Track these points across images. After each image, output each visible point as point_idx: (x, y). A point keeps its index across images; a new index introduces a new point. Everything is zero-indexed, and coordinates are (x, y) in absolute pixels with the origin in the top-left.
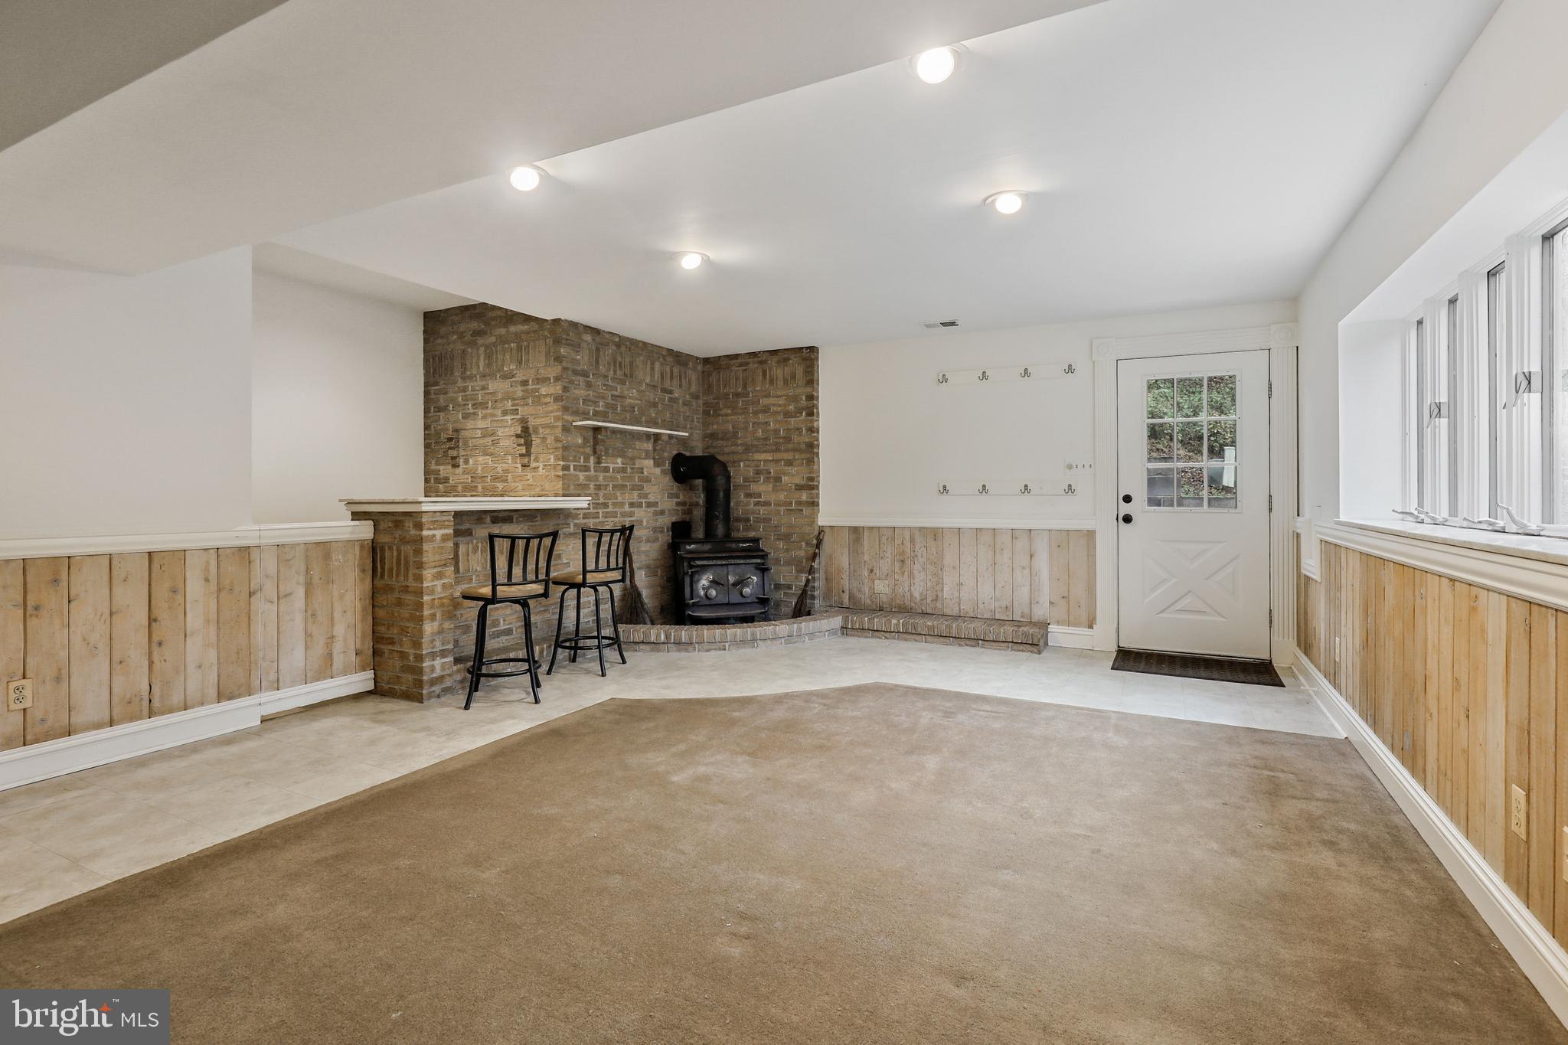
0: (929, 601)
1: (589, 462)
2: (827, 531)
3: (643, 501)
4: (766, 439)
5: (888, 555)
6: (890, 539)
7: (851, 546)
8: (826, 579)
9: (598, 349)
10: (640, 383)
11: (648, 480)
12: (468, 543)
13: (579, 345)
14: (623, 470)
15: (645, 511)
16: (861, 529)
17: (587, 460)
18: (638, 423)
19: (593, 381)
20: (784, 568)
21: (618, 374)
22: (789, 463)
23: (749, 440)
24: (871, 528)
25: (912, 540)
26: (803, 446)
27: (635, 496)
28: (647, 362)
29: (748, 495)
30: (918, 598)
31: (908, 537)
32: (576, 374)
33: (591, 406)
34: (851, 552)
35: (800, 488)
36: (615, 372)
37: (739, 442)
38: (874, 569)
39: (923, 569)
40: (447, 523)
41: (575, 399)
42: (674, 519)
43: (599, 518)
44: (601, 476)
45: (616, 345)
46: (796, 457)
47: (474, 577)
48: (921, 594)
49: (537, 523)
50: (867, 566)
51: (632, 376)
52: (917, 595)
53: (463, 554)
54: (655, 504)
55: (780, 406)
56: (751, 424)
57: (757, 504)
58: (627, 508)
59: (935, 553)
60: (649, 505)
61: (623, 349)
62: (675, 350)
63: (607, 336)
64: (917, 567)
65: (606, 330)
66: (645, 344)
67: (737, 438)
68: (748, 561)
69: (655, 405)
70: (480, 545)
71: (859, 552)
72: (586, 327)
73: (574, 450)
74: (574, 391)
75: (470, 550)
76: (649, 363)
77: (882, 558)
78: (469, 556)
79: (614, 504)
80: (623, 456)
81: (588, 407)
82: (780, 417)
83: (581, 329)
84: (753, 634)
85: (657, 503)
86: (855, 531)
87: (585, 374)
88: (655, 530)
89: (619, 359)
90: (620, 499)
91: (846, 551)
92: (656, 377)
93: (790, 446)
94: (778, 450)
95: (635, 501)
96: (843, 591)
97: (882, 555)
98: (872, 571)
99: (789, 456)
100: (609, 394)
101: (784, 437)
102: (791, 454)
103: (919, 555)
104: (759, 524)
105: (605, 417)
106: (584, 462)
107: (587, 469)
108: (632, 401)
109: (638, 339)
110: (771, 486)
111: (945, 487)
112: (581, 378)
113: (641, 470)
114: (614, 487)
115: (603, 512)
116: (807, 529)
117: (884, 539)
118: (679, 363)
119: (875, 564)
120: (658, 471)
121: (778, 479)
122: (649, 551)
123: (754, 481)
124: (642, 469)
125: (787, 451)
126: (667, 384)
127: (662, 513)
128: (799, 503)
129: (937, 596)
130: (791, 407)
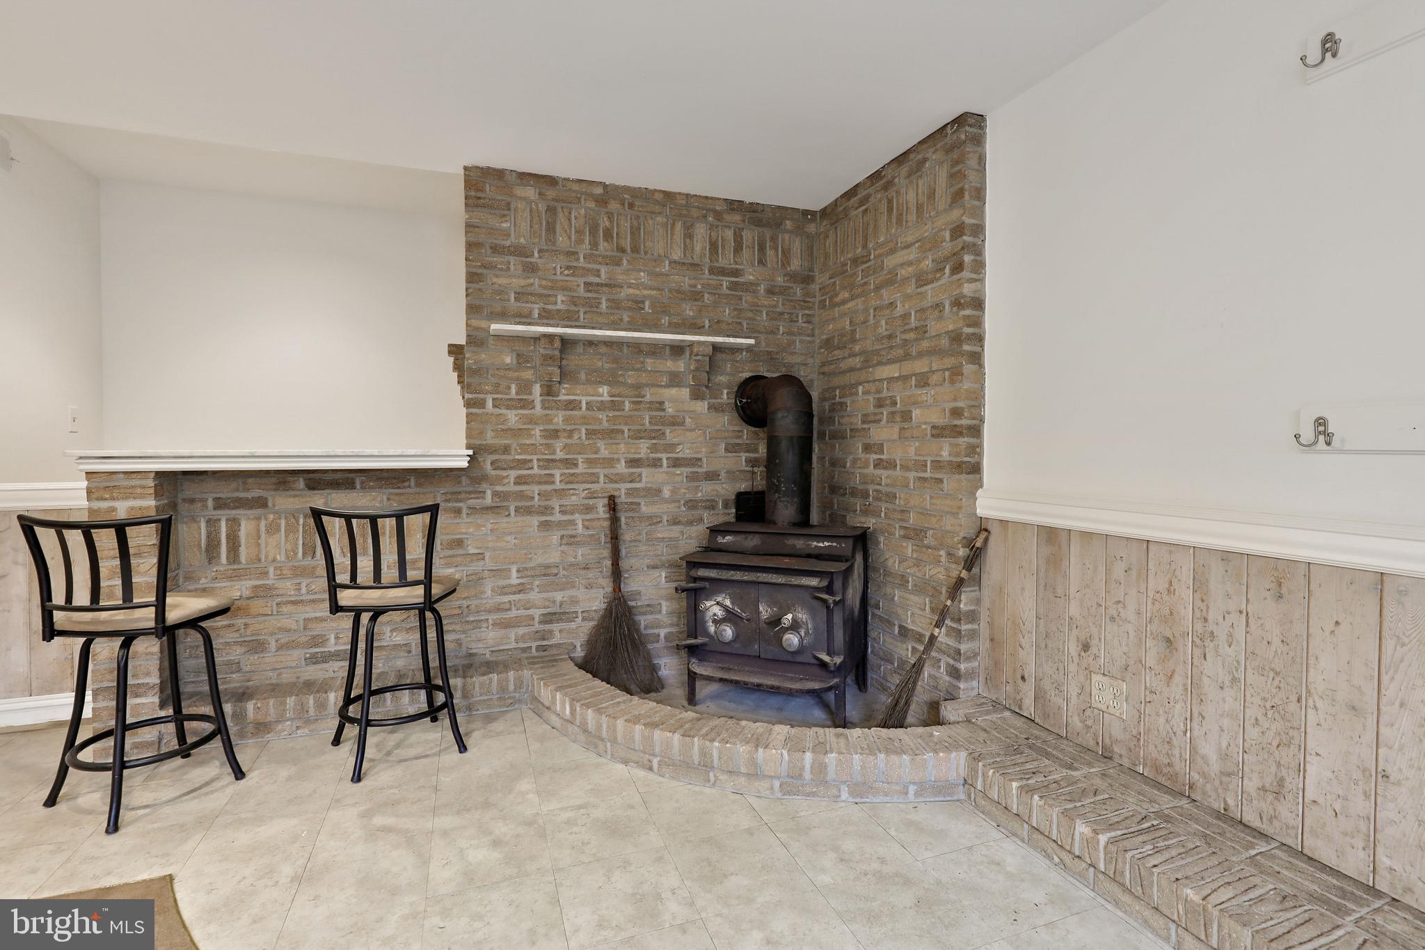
0: (1251, 785)
1: (531, 394)
2: (995, 529)
3: (664, 456)
4: (890, 337)
5: (1130, 613)
6: (1134, 573)
7: (1042, 575)
8: (992, 640)
9: (551, 210)
10: (658, 260)
11: (676, 422)
12: (258, 519)
13: (509, 204)
14: (614, 406)
15: (667, 473)
16: (1064, 536)
17: (525, 387)
18: (655, 327)
19: (539, 261)
20: (912, 597)
21: (601, 247)
22: (923, 381)
23: (869, 345)
24: (1087, 535)
25: (1200, 585)
26: (945, 342)
27: (643, 449)
28: (673, 225)
29: (867, 448)
30: (1215, 767)
31: (1186, 575)
32: (502, 253)
33: (535, 303)
34: (1042, 588)
35: (939, 432)
36: (594, 245)
37: (857, 348)
38: (1094, 642)
39: (1234, 680)
40: (139, 491)
41: (500, 292)
42: (743, 486)
43: (553, 483)
44: (559, 418)
45: (596, 201)
46: (935, 367)
47: (271, 570)
48: (1224, 757)
49: (408, 490)
50: (1075, 632)
51: (635, 250)
52: (1209, 750)
53: (247, 535)
54: (696, 461)
55: (910, 264)
56: (872, 311)
57: (878, 464)
58: (621, 468)
59: (1276, 642)
60: (676, 463)
61: (614, 206)
62: (748, 200)
63: (575, 187)
64: (1213, 668)
65: (572, 176)
66: (668, 195)
67: (854, 341)
68: (795, 580)
69: (696, 296)
70: (283, 523)
71: (1060, 592)
72: (525, 177)
73: (493, 375)
74: (495, 280)
75: (263, 528)
76: (679, 225)
77: (1113, 619)
78: (259, 537)
79: (589, 462)
80: (612, 381)
81: (529, 305)
82: (911, 289)
83: (512, 179)
84: (704, 753)
85: (700, 459)
86: (1050, 535)
87: (519, 251)
88: (691, 504)
89: (604, 222)
90: (604, 452)
91: (1030, 584)
92: (698, 248)
93: (925, 344)
94: (907, 356)
95: (642, 456)
96: (1023, 678)
97: (1112, 611)
98: (1086, 647)
99: (920, 366)
100: (581, 281)
101: (916, 328)
102: (926, 361)
103: (1222, 637)
104: (879, 504)
105: (569, 319)
106: (517, 393)
107: (528, 404)
108: (637, 292)
109: (651, 187)
110: (896, 429)
111: (1321, 422)
112: (512, 259)
113: (660, 406)
114: (589, 433)
115: (561, 475)
116: (948, 523)
117: (1119, 570)
118: (758, 223)
119: (1094, 630)
120: (701, 406)
121: (907, 416)
122: (677, 539)
123: (875, 421)
124: (662, 403)
125: (921, 355)
126: (726, 259)
127: (712, 476)
128: (937, 465)
129: (1281, 782)
130: (928, 263)
